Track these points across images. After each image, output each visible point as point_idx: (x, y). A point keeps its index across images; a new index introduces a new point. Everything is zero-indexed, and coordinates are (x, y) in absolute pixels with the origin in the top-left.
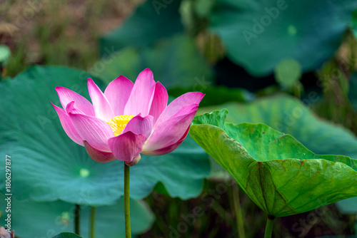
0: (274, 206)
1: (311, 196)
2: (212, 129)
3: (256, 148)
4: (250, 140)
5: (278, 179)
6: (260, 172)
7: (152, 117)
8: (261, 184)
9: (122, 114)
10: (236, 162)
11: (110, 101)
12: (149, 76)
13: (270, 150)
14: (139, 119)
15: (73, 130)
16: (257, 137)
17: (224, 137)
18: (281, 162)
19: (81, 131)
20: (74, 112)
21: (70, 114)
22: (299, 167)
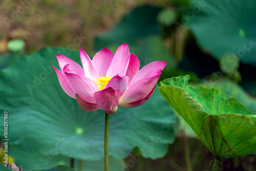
0: (220, 150)
1: (248, 143)
2: (177, 89)
3: (209, 106)
4: (205, 100)
5: (224, 129)
6: (211, 123)
7: (127, 78)
8: (211, 132)
9: (105, 76)
10: (193, 114)
11: (96, 66)
12: (125, 49)
13: (219, 108)
14: (118, 78)
15: (68, 86)
16: (210, 98)
17: (185, 96)
18: (227, 116)
19: (73, 86)
20: (69, 72)
21: (66, 73)
22: (241, 120)
